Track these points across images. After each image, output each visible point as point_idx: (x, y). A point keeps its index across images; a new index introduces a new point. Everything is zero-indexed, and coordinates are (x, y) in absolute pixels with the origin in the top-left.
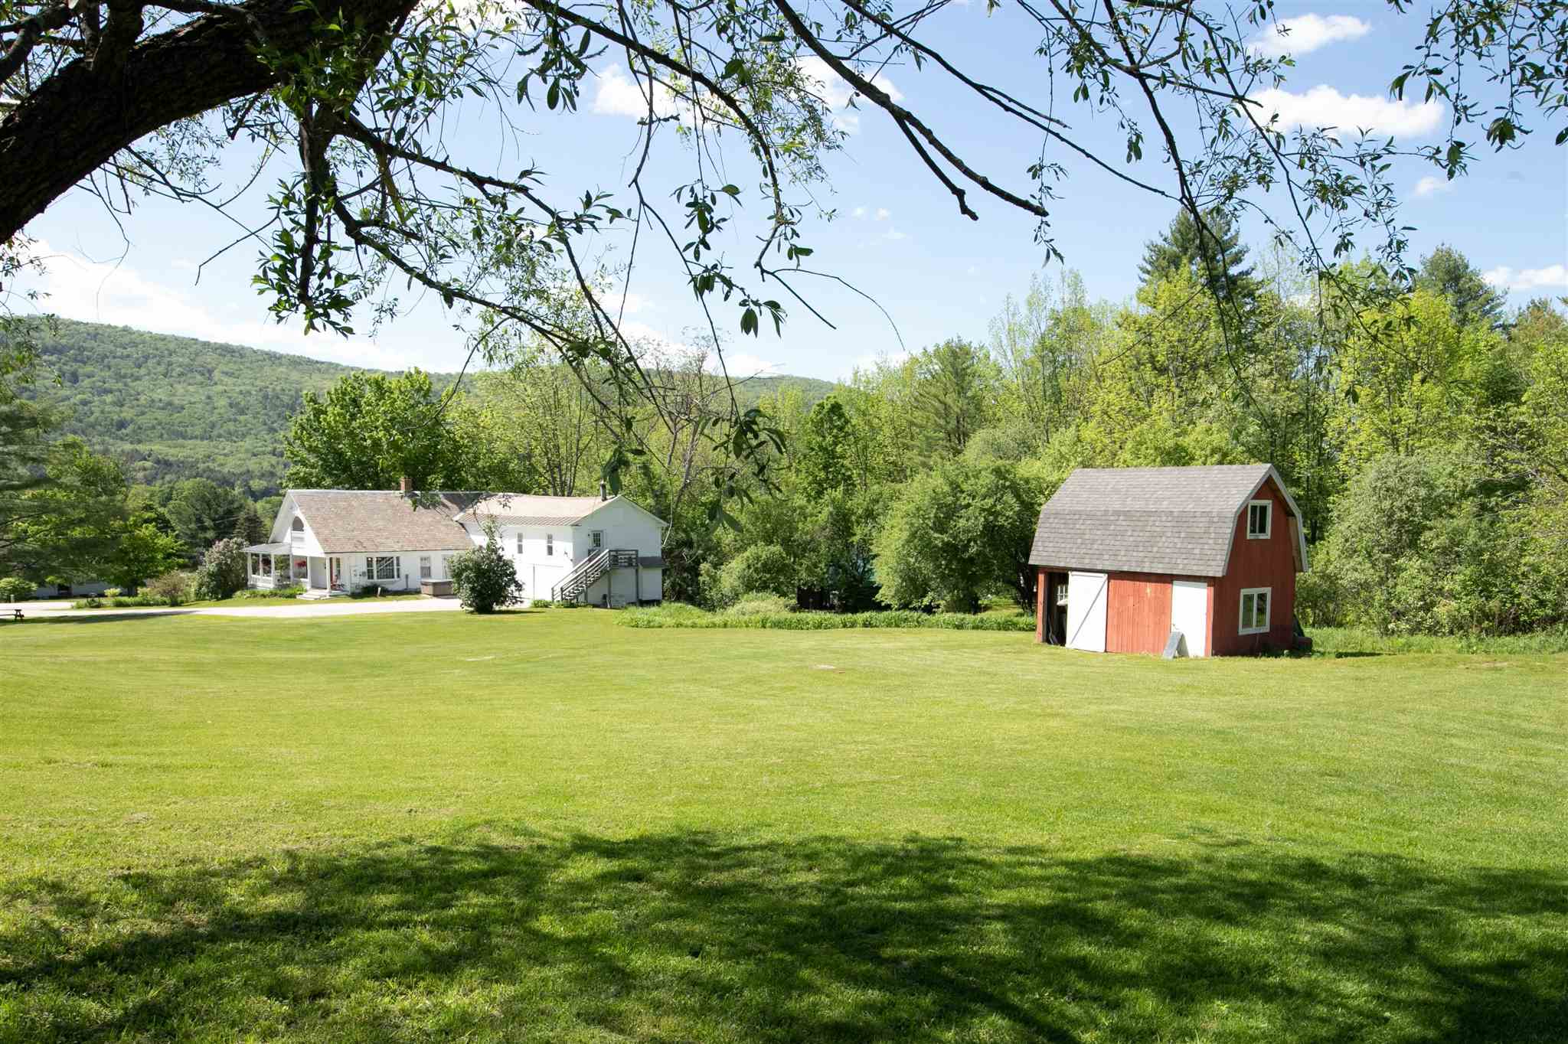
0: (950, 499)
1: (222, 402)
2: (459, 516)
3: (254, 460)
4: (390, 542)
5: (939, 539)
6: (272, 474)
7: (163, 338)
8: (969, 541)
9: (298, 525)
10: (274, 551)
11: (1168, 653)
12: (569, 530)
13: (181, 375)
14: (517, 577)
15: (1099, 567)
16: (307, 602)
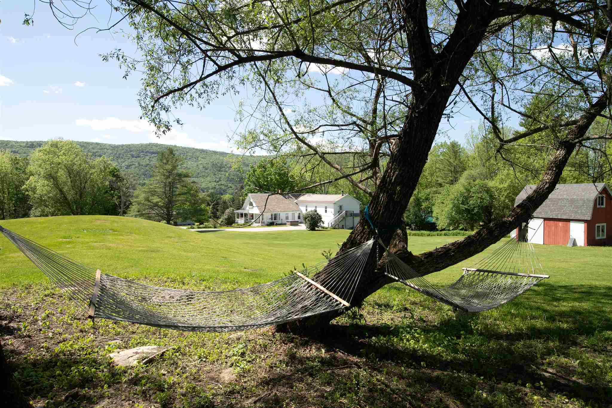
0: (466, 194)
1: (201, 166)
2: (296, 201)
3: (210, 184)
4: (277, 209)
5: (463, 207)
6: (215, 188)
7: (185, 148)
8: (474, 208)
9: (251, 204)
10: (244, 212)
11: (570, 245)
12: (333, 205)
13: (190, 159)
14: (322, 220)
15: (540, 217)
16: (254, 227)
